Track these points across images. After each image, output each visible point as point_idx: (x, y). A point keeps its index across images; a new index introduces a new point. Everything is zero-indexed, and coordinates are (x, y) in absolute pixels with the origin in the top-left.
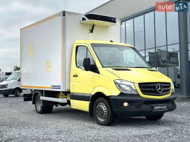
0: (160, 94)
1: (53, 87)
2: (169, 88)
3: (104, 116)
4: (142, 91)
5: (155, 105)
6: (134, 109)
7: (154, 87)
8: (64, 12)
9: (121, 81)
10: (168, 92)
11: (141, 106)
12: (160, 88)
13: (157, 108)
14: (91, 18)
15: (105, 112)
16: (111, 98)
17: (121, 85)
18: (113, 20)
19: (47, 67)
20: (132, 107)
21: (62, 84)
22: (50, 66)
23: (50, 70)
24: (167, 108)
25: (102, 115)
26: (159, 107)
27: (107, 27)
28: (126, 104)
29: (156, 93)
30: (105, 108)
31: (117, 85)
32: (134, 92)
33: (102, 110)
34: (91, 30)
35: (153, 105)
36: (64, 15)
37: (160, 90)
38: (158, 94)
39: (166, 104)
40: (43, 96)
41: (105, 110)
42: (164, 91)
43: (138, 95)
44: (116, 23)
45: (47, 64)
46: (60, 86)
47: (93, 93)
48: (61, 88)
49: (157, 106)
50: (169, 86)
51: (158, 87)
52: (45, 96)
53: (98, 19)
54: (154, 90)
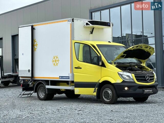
0: (148, 82)
1: (60, 77)
2: (153, 78)
3: (110, 97)
4: (137, 80)
5: (145, 89)
6: (132, 91)
7: (144, 77)
8: (73, 19)
9: (123, 73)
10: (153, 80)
11: (136, 89)
12: (148, 78)
13: (146, 91)
14: (94, 24)
15: (110, 94)
16: (116, 84)
17: (123, 76)
18: (109, 24)
19: (54, 61)
20: (130, 90)
21: (71, 75)
22: (58, 61)
23: (57, 64)
24: (153, 91)
25: (108, 96)
26: (147, 91)
27: (103, 29)
28: (126, 88)
29: (145, 81)
30: (110, 92)
31: (120, 76)
32: (131, 80)
33: (108, 93)
34: (91, 31)
35: (144, 89)
36: (73, 21)
37: (148, 79)
38: (147, 82)
39: (152, 89)
40: (49, 85)
41: (111, 93)
42: (150, 80)
43: (134, 82)
44: (110, 26)
45: (54, 58)
46: (69, 77)
47: (100, 82)
48: (70, 78)
49: (147, 90)
50: (153, 76)
51: (147, 77)
52: (51, 85)
53: (98, 24)
54: (144, 79)
